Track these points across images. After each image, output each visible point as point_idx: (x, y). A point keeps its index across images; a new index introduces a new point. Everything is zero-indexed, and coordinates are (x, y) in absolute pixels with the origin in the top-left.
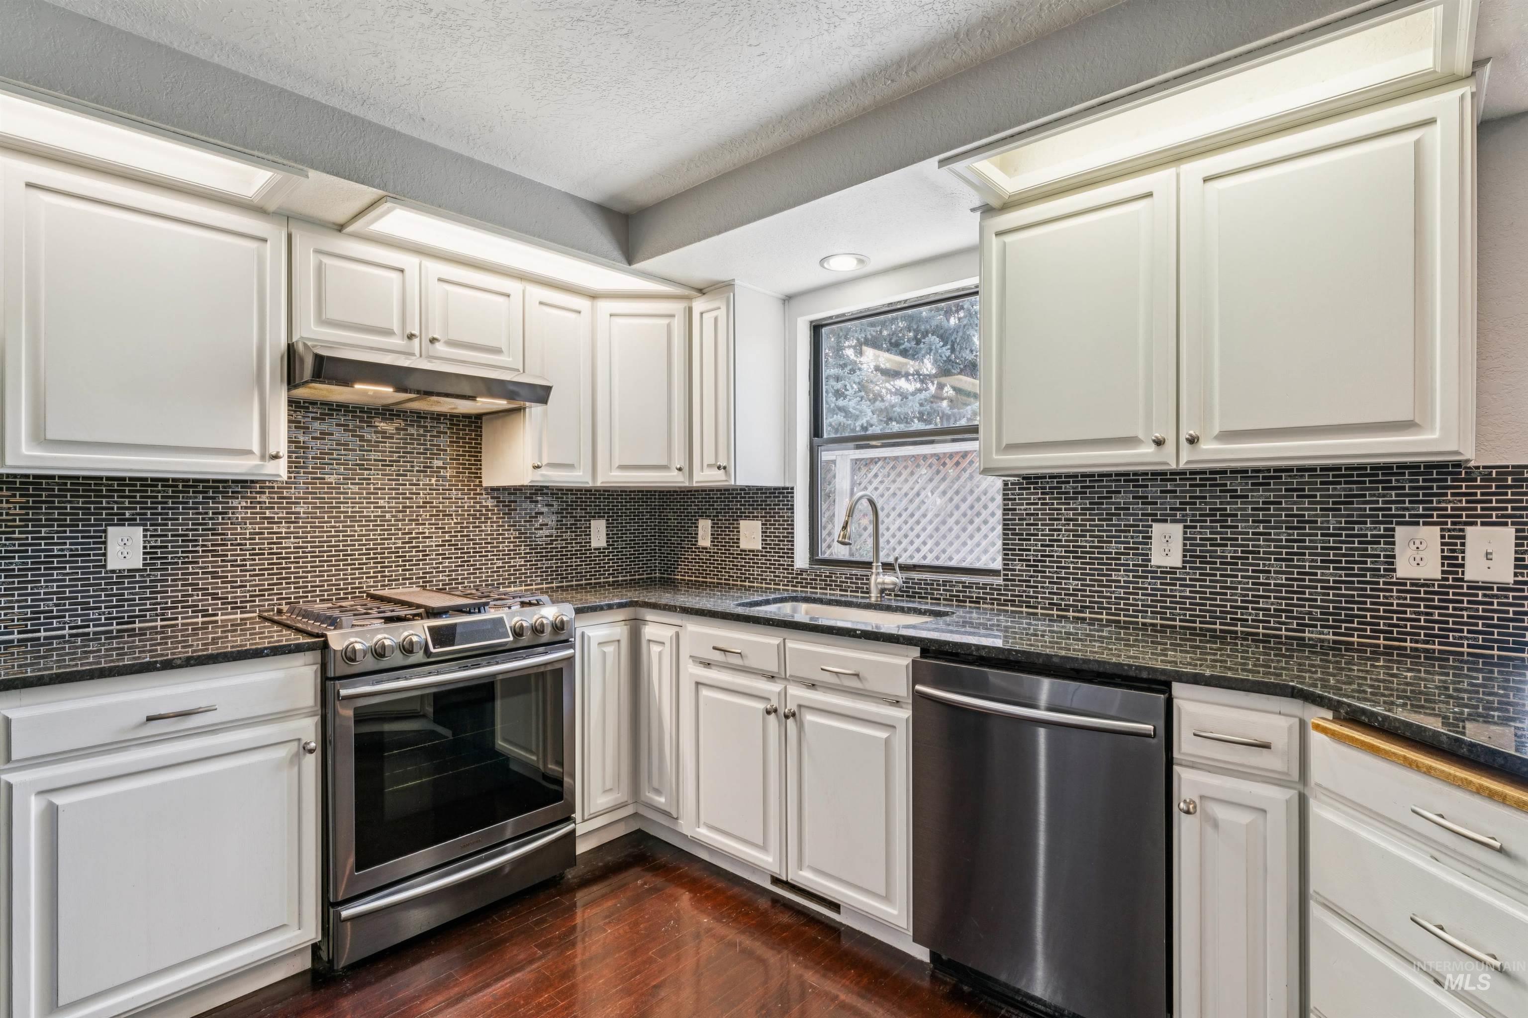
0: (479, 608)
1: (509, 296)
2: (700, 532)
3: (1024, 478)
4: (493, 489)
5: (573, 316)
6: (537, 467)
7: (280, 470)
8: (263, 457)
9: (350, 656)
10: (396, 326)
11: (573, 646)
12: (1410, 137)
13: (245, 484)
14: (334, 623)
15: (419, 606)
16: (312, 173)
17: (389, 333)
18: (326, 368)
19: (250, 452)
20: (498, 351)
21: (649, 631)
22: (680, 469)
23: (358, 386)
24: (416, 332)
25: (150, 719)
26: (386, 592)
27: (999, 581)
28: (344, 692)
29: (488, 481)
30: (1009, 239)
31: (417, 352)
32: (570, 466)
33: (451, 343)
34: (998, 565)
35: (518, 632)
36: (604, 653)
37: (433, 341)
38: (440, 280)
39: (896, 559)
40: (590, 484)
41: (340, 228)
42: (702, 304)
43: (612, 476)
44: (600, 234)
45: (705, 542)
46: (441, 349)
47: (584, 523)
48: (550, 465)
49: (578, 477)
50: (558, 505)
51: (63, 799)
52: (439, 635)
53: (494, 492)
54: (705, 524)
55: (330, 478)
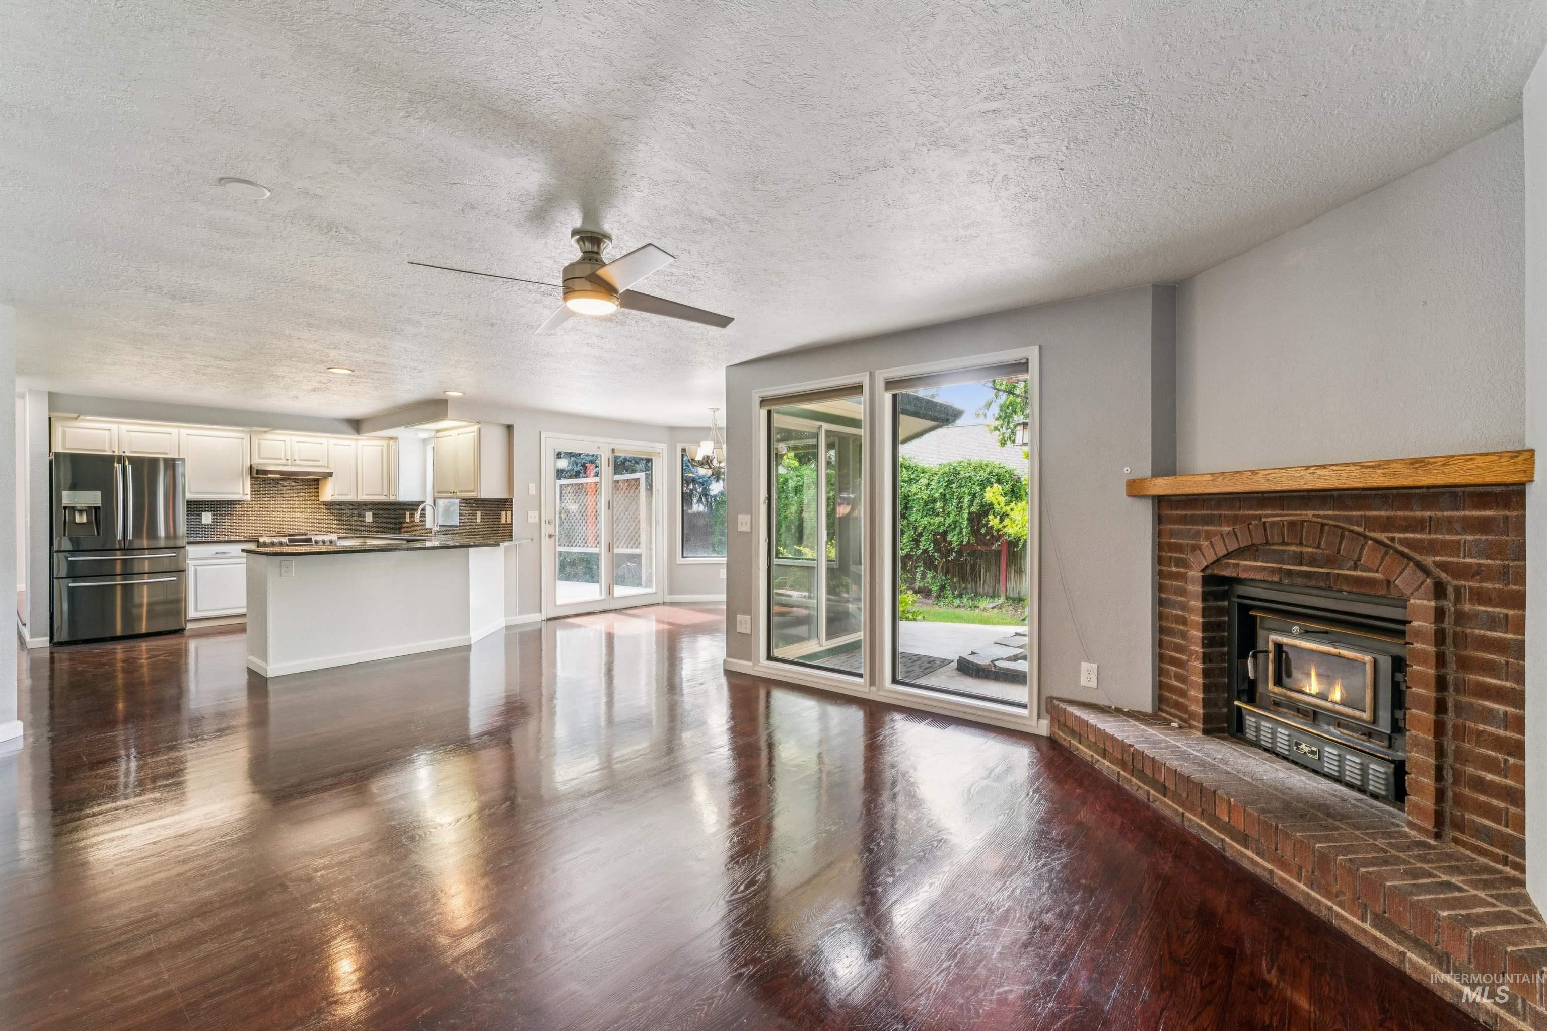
1: (322, 444)
2: (405, 516)
5: (347, 448)
6: (333, 495)
7: (248, 498)
8: (243, 495)
9: (263, 543)
10: (283, 457)
12: (473, 434)
13: (239, 502)
14: (262, 536)
15: (287, 534)
16: (253, 427)
17: (281, 459)
18: (260, 472)
19: (240, 494)
20: (318, 461)
22: (386, 496)
23: (269, 476)
24: (289, 458)
25: (216, 553)
26: (281, 531)
29: (322, 499)
30: (438, 439)
31: (290, 464)
32: (347, 495)
33: (302, 460)
35: (317, 542)
37: (295, 460)
38: (297, 442)
40: (356, 500)
41: (265, 434)
42: (392, 442)
43: (363, 498)
44: (346, 427)
45: (408, 520)
46: (298, 462)
47: (362, 514)
48: (338, 495)
49: (351, 498)
50: (351, 507)
51: (198, 568)
52: (290, 541)
53: (324, 503)
54: (408, 514)
55: (266, 499)
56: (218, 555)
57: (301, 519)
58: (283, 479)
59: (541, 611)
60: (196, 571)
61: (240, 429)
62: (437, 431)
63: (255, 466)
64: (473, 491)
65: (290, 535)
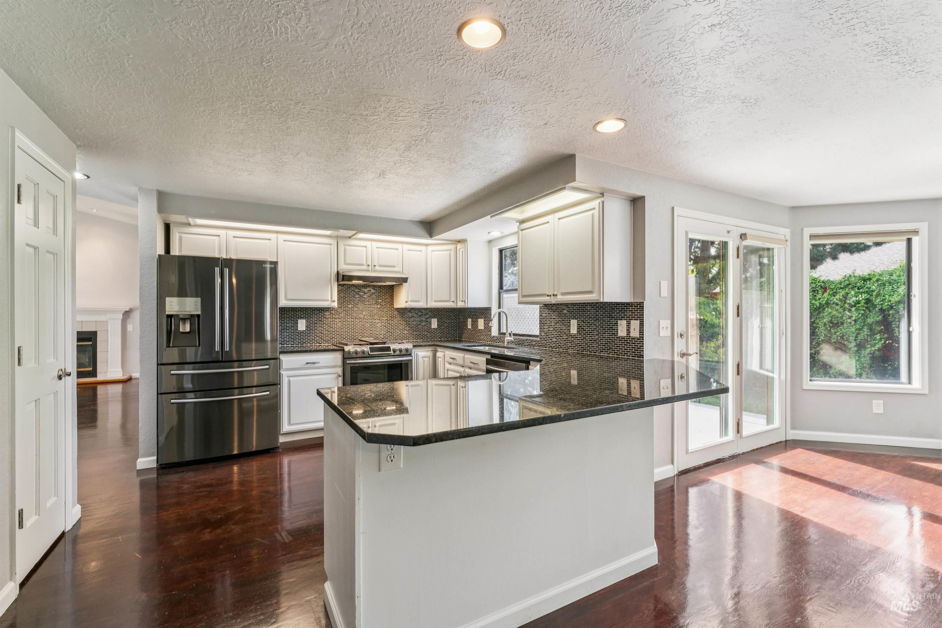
0: (385, 343)
1: (398, 249)
2: (468, 323)
3: (545, 305)
4: (397, 309)
5: (419, 253)
6: (407, 302)
7: (335, 305)
8: (331, 301)
9: (349, 352)
10: (364, 263)
11: (412, 356)
12: (591, 212)
13: (329, 308)
14: (346, 345)
15: (368, 342)
16: (340, 230)
17: (362, 265)
18: (345, 278)
19: (328, 300)
20: (394, 267)
21: (439, 354)
22: (453, 302)
23: (353, 282)
24: (370, 264)
25: (307, 363)
26: (363, 339)
27: (538, 339)
28: (348, 362)
29: (396, 306)
30: (524, 232)
31: (370, 270)
32: (418, 301)
33: (380, 266)
34: (537, 333)
35: (394, 351)
36: (424, 361)
37: (375, 266)
38: (377, 248)
39: (512, 332)
40: (425, 307)
41: (350, 237)
42: (459, 246)
43: (432, 304)
44: (420, 231)
45: (470, 327)
46: (377, 268)
47: (429, 320)
48: (412, 301)
49: (421, 304)
50: (420, 314)
51: (291, 379)
52: (372, 350)
53: (398, 309)
54: (470, 321)
55: (350, 306)
56: (309, 366)
57: (379, 325)
58: (365, 286)
59: (672, 463)
60: (289, 382)
61: (328, 232)
62: (522, 222)
63: (341, 272)
64: (591, 292)
65: (371, 344)
